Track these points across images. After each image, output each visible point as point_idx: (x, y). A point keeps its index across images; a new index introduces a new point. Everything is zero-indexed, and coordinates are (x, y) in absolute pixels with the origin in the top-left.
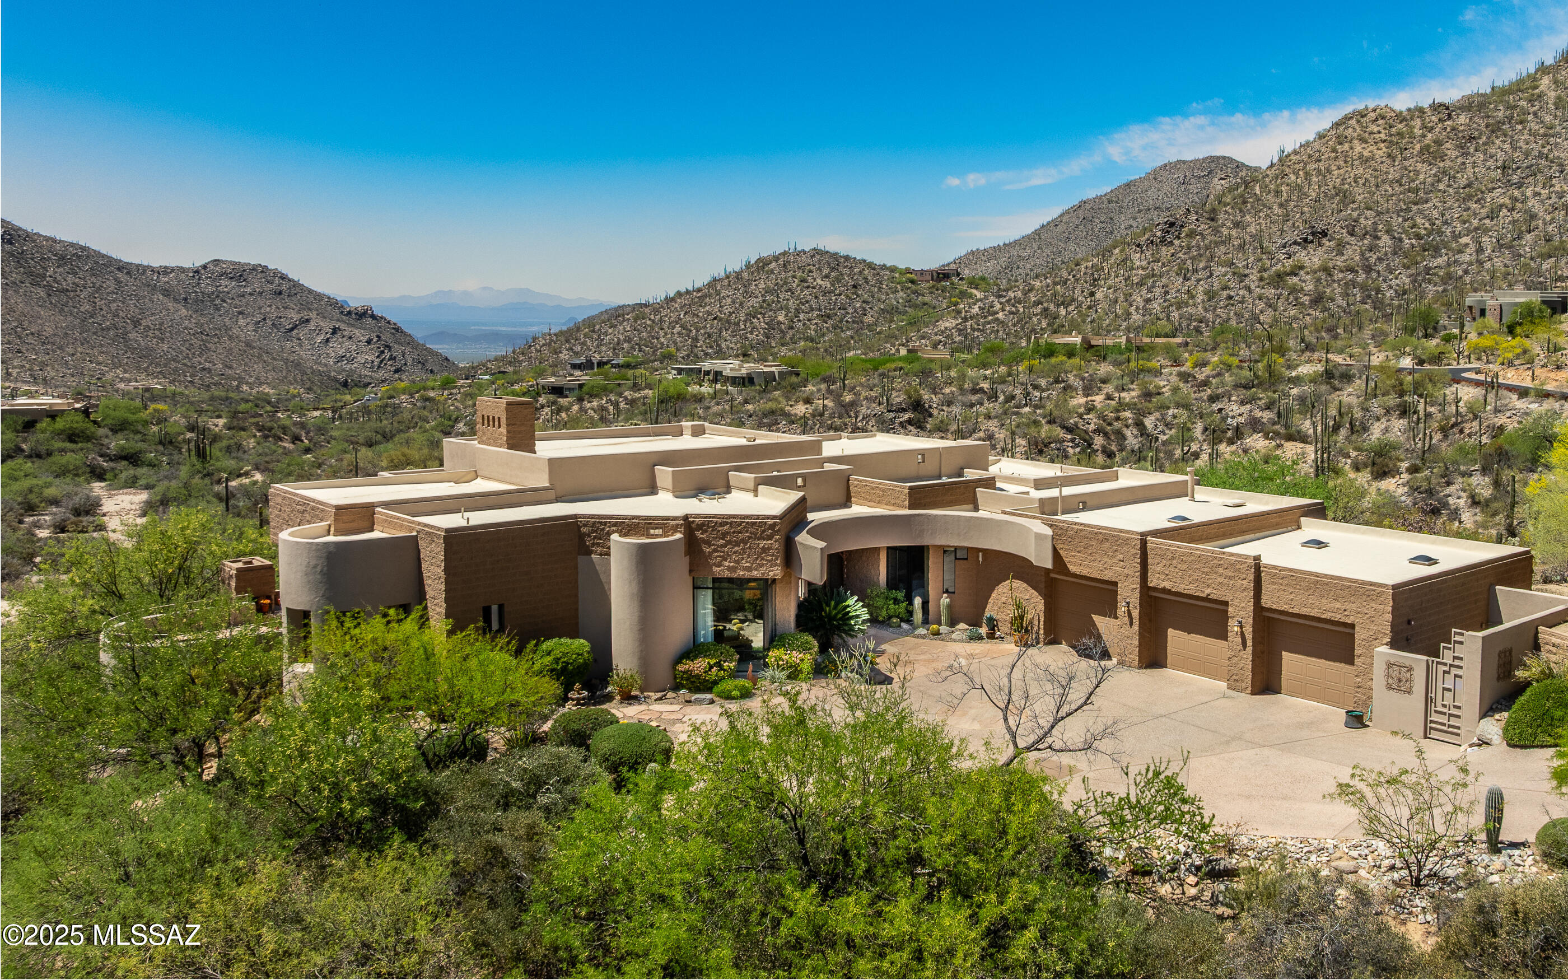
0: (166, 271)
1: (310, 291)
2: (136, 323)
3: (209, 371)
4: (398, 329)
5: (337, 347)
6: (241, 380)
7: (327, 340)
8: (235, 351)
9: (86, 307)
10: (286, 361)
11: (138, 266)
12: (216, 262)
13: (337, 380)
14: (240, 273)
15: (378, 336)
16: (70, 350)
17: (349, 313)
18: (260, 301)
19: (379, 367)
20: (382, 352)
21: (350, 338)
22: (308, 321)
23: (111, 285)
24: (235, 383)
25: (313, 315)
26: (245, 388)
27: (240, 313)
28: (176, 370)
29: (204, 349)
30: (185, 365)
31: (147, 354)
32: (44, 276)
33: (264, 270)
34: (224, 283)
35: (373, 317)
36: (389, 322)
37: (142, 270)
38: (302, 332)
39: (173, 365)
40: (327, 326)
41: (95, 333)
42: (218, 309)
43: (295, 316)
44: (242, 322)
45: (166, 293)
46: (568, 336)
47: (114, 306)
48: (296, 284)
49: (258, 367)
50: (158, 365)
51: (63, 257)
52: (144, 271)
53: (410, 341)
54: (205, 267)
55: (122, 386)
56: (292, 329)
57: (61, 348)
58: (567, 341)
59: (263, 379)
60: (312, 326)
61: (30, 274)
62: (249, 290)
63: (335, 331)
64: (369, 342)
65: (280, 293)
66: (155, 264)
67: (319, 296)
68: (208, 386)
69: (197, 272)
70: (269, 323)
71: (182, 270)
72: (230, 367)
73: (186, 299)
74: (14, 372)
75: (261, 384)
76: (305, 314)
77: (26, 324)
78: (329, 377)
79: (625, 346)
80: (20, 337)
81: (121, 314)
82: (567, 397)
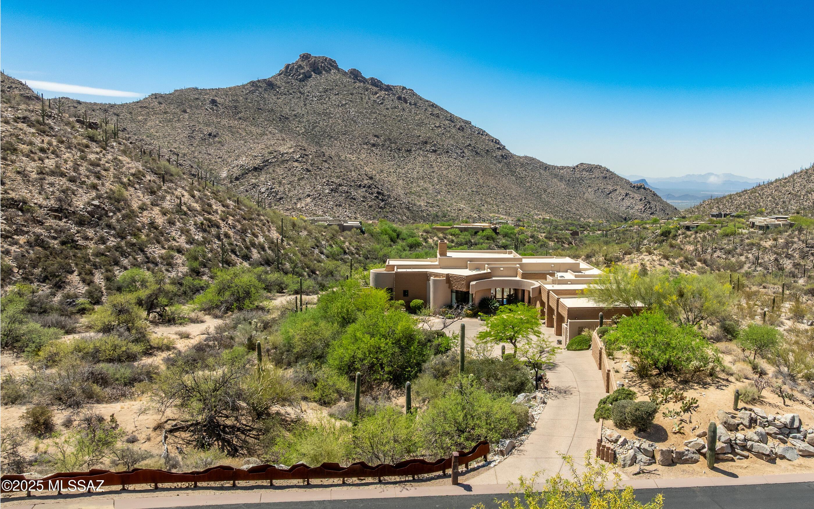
0: (563, 168)
1: (618, 177)
2: (545, 191)
3: (570, 211)
4: (655, 194)
5: (627, 202)
6: (581, 216)
7: (623, 199)
8: (581, 203)
9: (528, 184)
10: (601, 208)
11: (553, 166)
12: (582, 164)
13: (621, 217)
14: (590, 169)
15: (645, 198)
16: (520, 202)
17: (634, 187)
18: (597, 181)
19: (644, 212)
20: (646, 205)
21: (633, 198)
22: (616, 190)
23: (538, 175)
24: (578, 217)
25: (618, 187)
26: (582, 219)
27: (589, 186)
28: (557, 211)
29: (569, 202)
30: (561, 209)
31: (547, 204)
32: (515, 172)
33: (600, 167)
34: (584, 173)
35: (644, 188)
36: (651, 191)
37: (554, 167)
38: (613, 195)
39: (556, 209)
40: (623, 192)
41: (530, 195)
42: (581, 185)
43: (611, 188)
44: (590, 190)
45: (562, 178)
46: (719, 200)
47: (538, 184)
48: (612, 174)
49: (589, 210)
50: (551, 208)
51: (522, 164)
52: (555, 168)
53: (660, 200)
54: (577, 166)
55: (535, 217)
56: (609, 194)
57: (517, 201)
58: (717, 203)
59: (590, 216)
60: (617, 192)
61: (511, 171)
62: (593, 176)
63: (627, 195)
64: (641, 200)
65: (606, 178)
66: (559, 166)
67: (622, 179)
68: (568, 218)
69: (574, 168)
70: (600, 191)
71: (569, 168)
72: (578, 210)
73: (569, 180)
74: (500, 210)
75: (589, 218)
76: (615, 188)
77: (507, 191)
78: (619, 216)
79: (743, 206)
80: (504, 196)
81: (540, 187)
82: (691, 231)
